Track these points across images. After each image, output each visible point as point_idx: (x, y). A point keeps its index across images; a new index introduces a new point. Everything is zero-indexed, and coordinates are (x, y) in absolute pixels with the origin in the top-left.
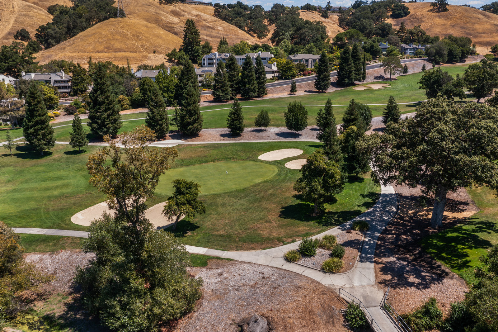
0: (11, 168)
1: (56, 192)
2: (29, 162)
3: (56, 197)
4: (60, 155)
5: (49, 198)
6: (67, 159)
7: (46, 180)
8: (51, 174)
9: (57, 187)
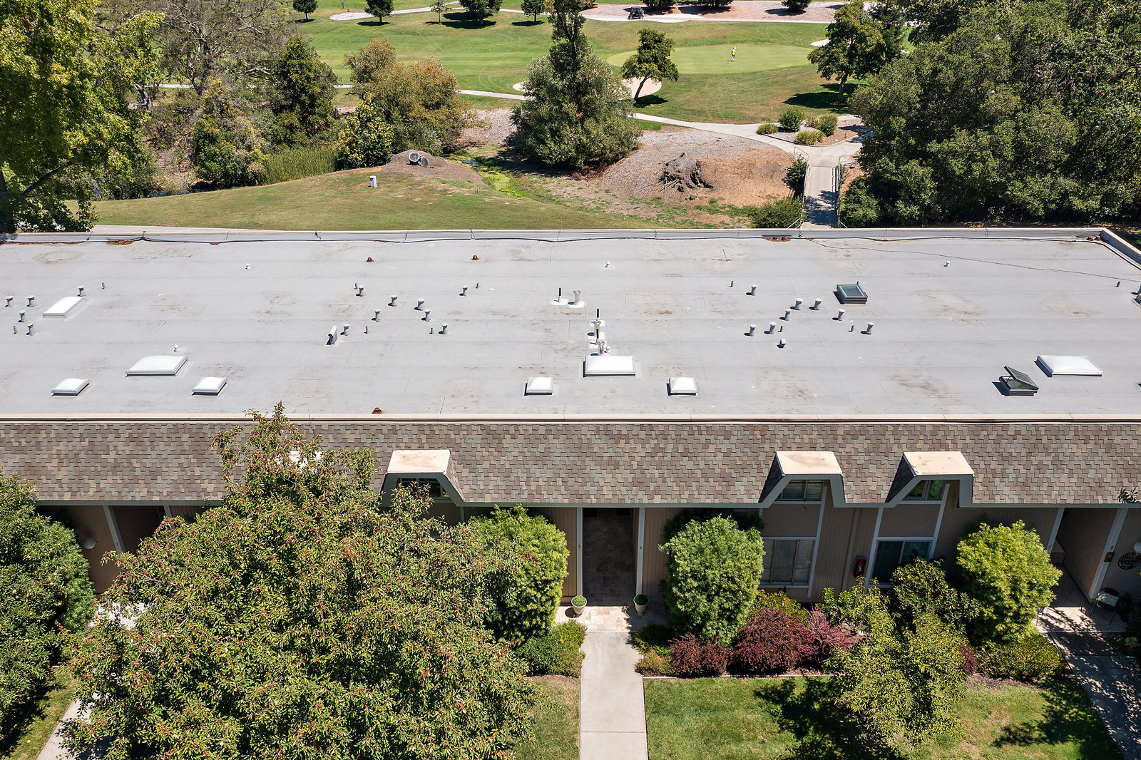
0: (441, 38)
1: (497, 63)
2: (462, 32)
3: (497, 67)
4: (506, 26)
5: (489, 68)
6: (515, 30)
7: (486, 51)
8: (492, 46)
9: (498, 59)
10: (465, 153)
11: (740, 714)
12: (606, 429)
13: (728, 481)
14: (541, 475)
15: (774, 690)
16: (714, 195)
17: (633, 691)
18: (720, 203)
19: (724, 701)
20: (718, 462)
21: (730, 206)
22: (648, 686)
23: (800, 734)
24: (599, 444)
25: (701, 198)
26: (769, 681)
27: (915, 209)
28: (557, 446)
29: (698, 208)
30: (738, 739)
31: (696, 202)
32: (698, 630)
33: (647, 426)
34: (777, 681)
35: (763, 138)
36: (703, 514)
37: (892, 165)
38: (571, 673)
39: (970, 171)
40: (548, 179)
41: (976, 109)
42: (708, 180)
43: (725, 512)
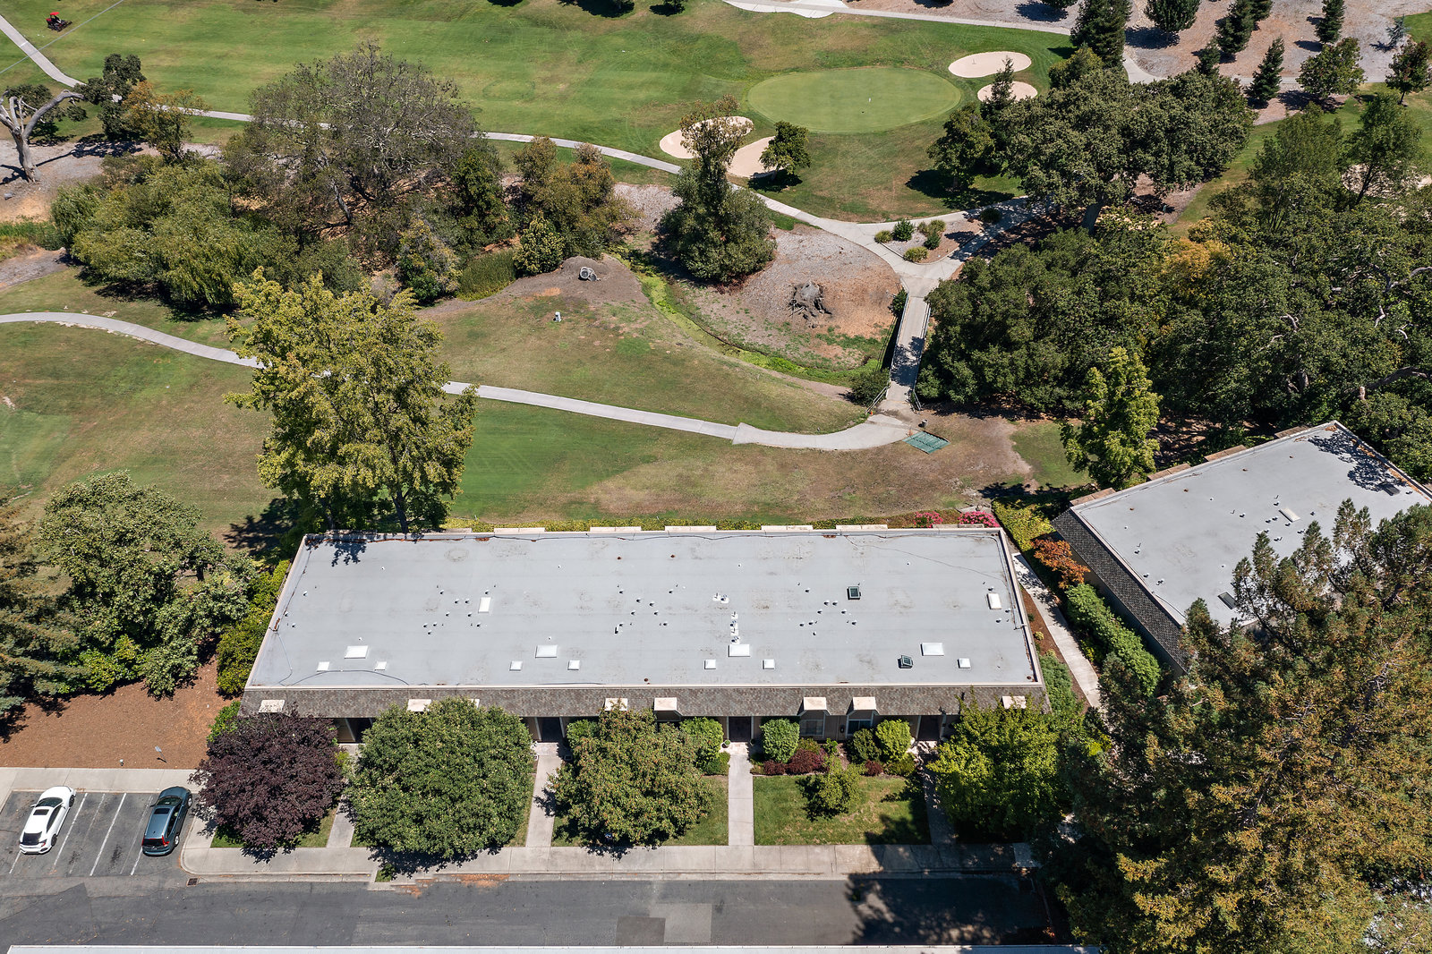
1: (642, 95)
2: (600, 23)
3: (642, 103)
4: (645, 13)
5: (634, 104)
7: (628, 67)
8: (634, 56)
9: (642, 86)
10: (622, 243)
11: (789, 791)
12: (737, 690)
13: (785, 708)
14: (713, 706)
15: (803, 781)
16: (833, 323)
17: (748, 783)
18: (836, 332)
19: (783, 786)
20: (781, 702)
21: (844, 335)
22: (754, 779)
23: (810, 799)
24: (735, 695)
25: (821, 326)
26: (801, 776)
27: (961, 398)
28: (718, 696)
29: (819, 336)
30: (786, 801)
31: (818, 331)
32: (774, 759)
33: (754, 689)
34: (804, 776)
35: (878, 249)
36: (776, 718)
37: (949, 359)
38: (725, 774)
39: (995, 381)
40: (697, 290)
41: (1005, 332)
42: (829, 306)
43: (784, 718)
